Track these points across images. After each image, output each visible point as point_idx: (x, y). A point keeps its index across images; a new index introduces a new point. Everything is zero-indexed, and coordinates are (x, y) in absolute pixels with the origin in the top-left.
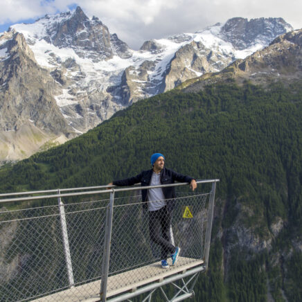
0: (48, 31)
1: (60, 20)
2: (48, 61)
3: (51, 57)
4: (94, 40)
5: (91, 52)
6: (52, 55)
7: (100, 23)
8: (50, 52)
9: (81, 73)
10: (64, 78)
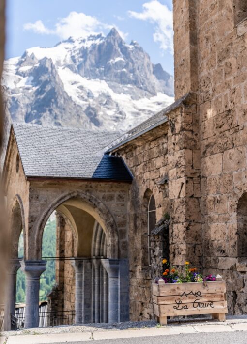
0: (73, 57)
1: (88, 44)
2: (77, 95)
3: (80, 91)
4: (133, 71)
5: (129, 86)
6: (81, 88)
7: (141, 49)
8: (79, 85)
9: (121, 113)
10: (100, 118)
